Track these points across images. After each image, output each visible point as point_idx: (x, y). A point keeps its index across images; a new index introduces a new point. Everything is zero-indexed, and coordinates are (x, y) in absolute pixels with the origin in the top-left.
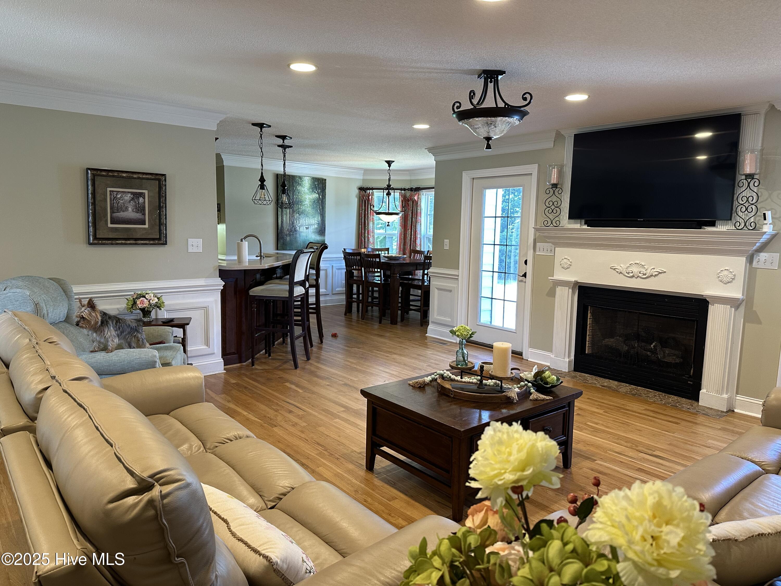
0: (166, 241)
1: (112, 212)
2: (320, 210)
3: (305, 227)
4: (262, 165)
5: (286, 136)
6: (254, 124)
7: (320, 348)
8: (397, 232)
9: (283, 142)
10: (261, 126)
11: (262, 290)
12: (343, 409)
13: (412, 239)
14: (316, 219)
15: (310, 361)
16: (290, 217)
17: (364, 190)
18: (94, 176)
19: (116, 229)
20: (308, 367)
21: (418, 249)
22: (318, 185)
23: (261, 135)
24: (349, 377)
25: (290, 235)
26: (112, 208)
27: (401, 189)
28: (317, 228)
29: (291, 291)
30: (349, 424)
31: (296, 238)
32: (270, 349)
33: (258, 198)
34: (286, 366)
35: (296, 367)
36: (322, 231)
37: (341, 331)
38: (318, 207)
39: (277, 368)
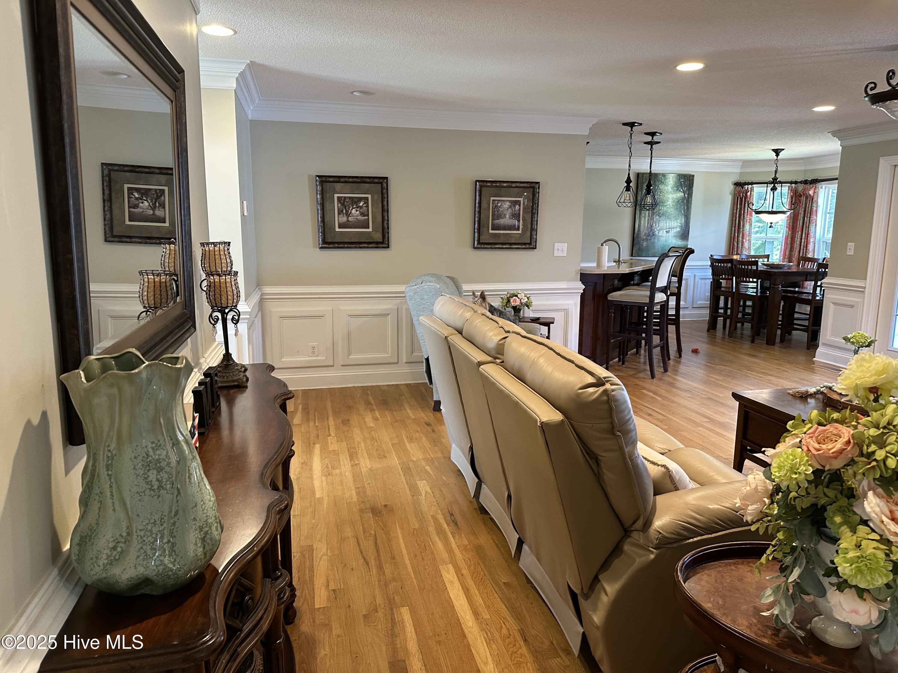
0: (536, 246)
1: (493, 220)
2: (684, 211)
3: (665, 231)
4: (630, 166)
5: (656, 132)
6: (624, 124)
7: (679, 362)
8: (781, 235)
9: (652, 139)
10: (632, 125)
11: (621, 295)
12: (706, 420)
13: (802, 244)
14: (679, 221)
15: (667, 373)
16: (648, 219)
17: (741, 186)
18: (481, 186)
19: (495, 234)
20: (666, 378)
21: (810, 255)
22: (684, 182)
23: (631, 134)
24: (713, 392)
25: (647, 240)
26: (493, 216)
27: (791, 183)
28: (679, 232)
29: (652, 297)
30: (714, 433)
31: (653, 243)
32: (623, 358)
33: (622, 200)
34: (641, 375)
35: (653, 377)
36: (685, 234)
37: (702, 347)
38: (682, 207)
39: (631, 376)
